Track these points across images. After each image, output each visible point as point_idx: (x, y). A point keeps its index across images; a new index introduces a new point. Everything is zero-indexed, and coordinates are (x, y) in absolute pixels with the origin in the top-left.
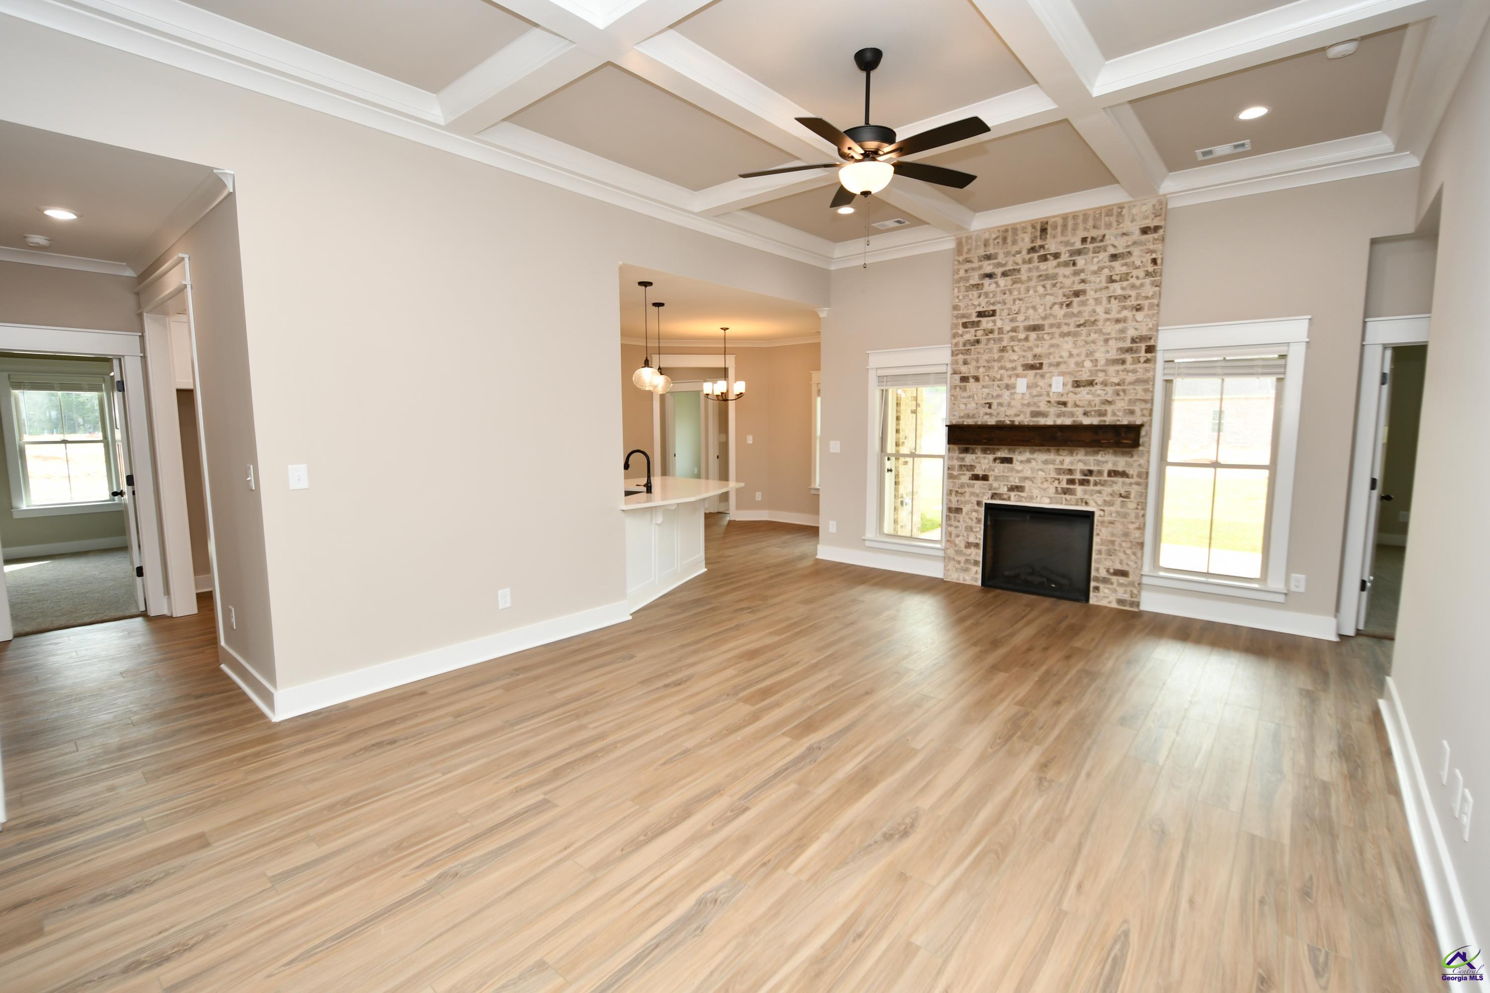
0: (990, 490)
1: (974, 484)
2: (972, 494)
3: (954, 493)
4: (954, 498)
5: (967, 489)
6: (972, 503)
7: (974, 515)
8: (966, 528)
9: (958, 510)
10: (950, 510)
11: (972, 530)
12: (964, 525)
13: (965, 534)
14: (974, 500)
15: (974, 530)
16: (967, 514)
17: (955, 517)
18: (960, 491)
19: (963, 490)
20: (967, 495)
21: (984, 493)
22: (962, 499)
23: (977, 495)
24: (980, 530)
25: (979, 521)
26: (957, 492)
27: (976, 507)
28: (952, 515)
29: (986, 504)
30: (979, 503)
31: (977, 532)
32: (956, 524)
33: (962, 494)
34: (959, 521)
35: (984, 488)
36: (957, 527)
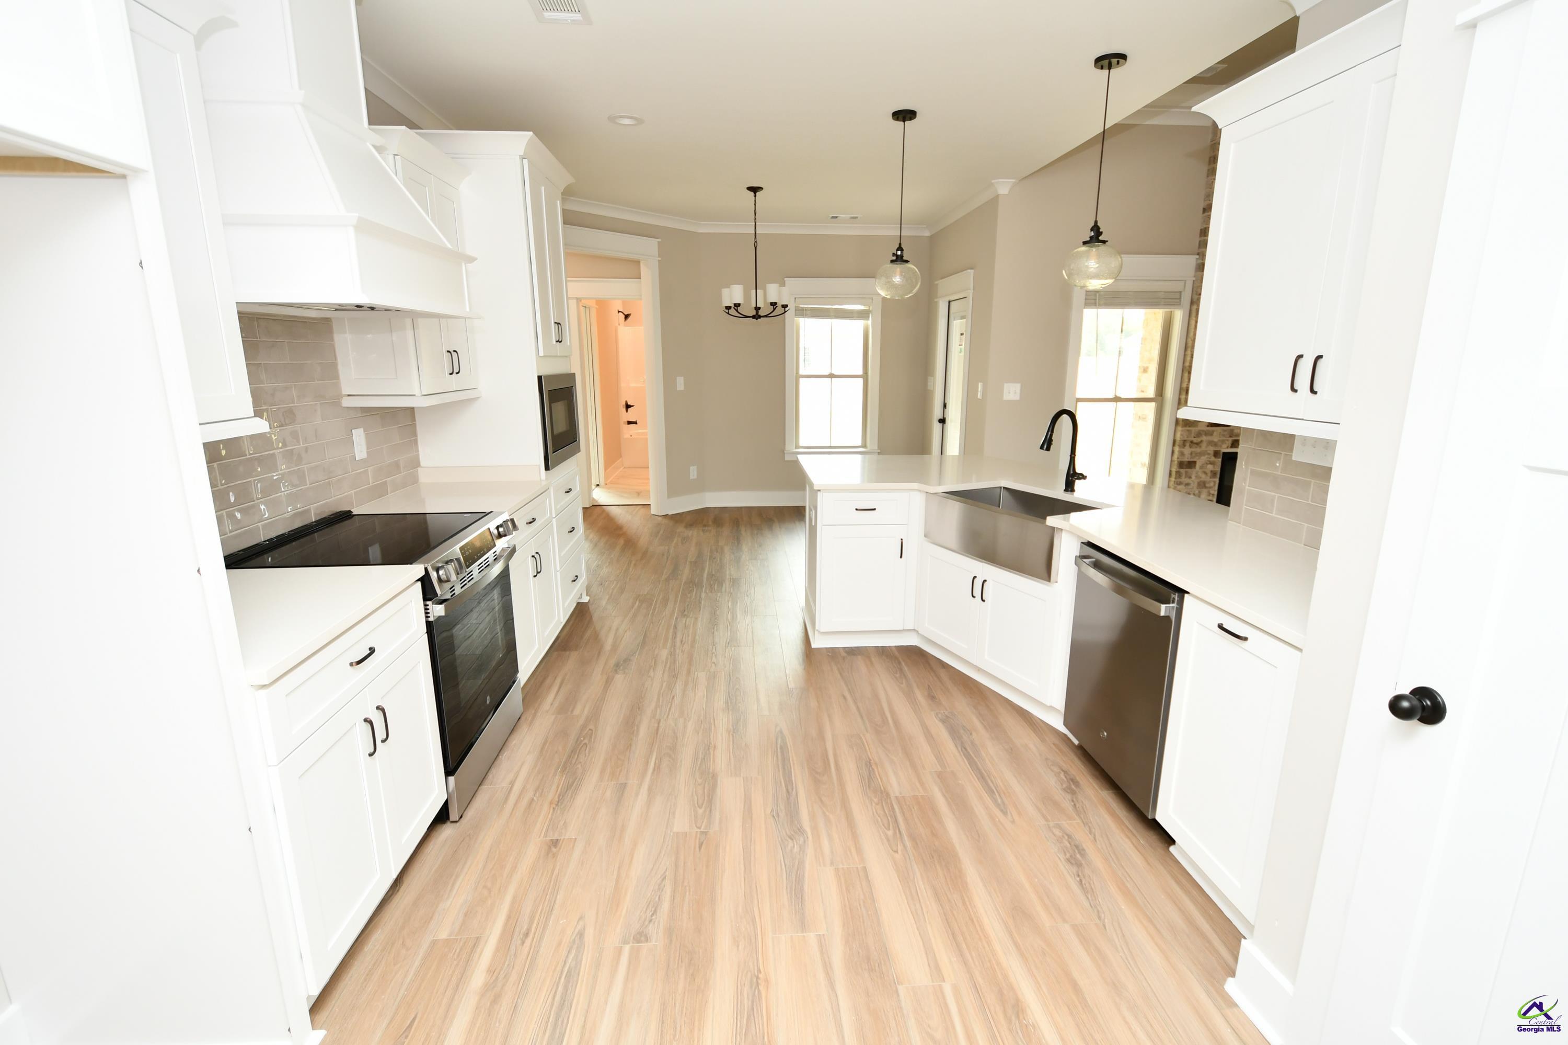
0: (1231, 437)
1: (1213, 431)
2: (1211, 443)
3: (1188, 444)
4: (1187, 450)
5: (1204, 438)
6: (1209, 454)
7: (1210, 467)
8: (1199, 484)
9: (1191, 464)
10: (1181, 465)
11: (1205, 487)
12: (1196, 481)
13: (1197, 492)
14: (1211, 449)
15: (1207, 485)
16: (1201, 468)
17: (1186, 472)
18: (1195, 440)
19: (1199, 440)
20: (1204, 445)
21: (1223, 441)
22: (1198, 450)
23: (1215, 444)
24: (1214, 485)
25: (1214, 474)
26: (1192, 442)
27: (1213, 459)
28: (1183, 471)
29: (1224, 453)
30: (1216, 454)
31: (1210, 487)
32: (1187, 480)
33: (1197, 444)
34: (1190, 477)
35: (1224, 435)
36: (1187, 484)
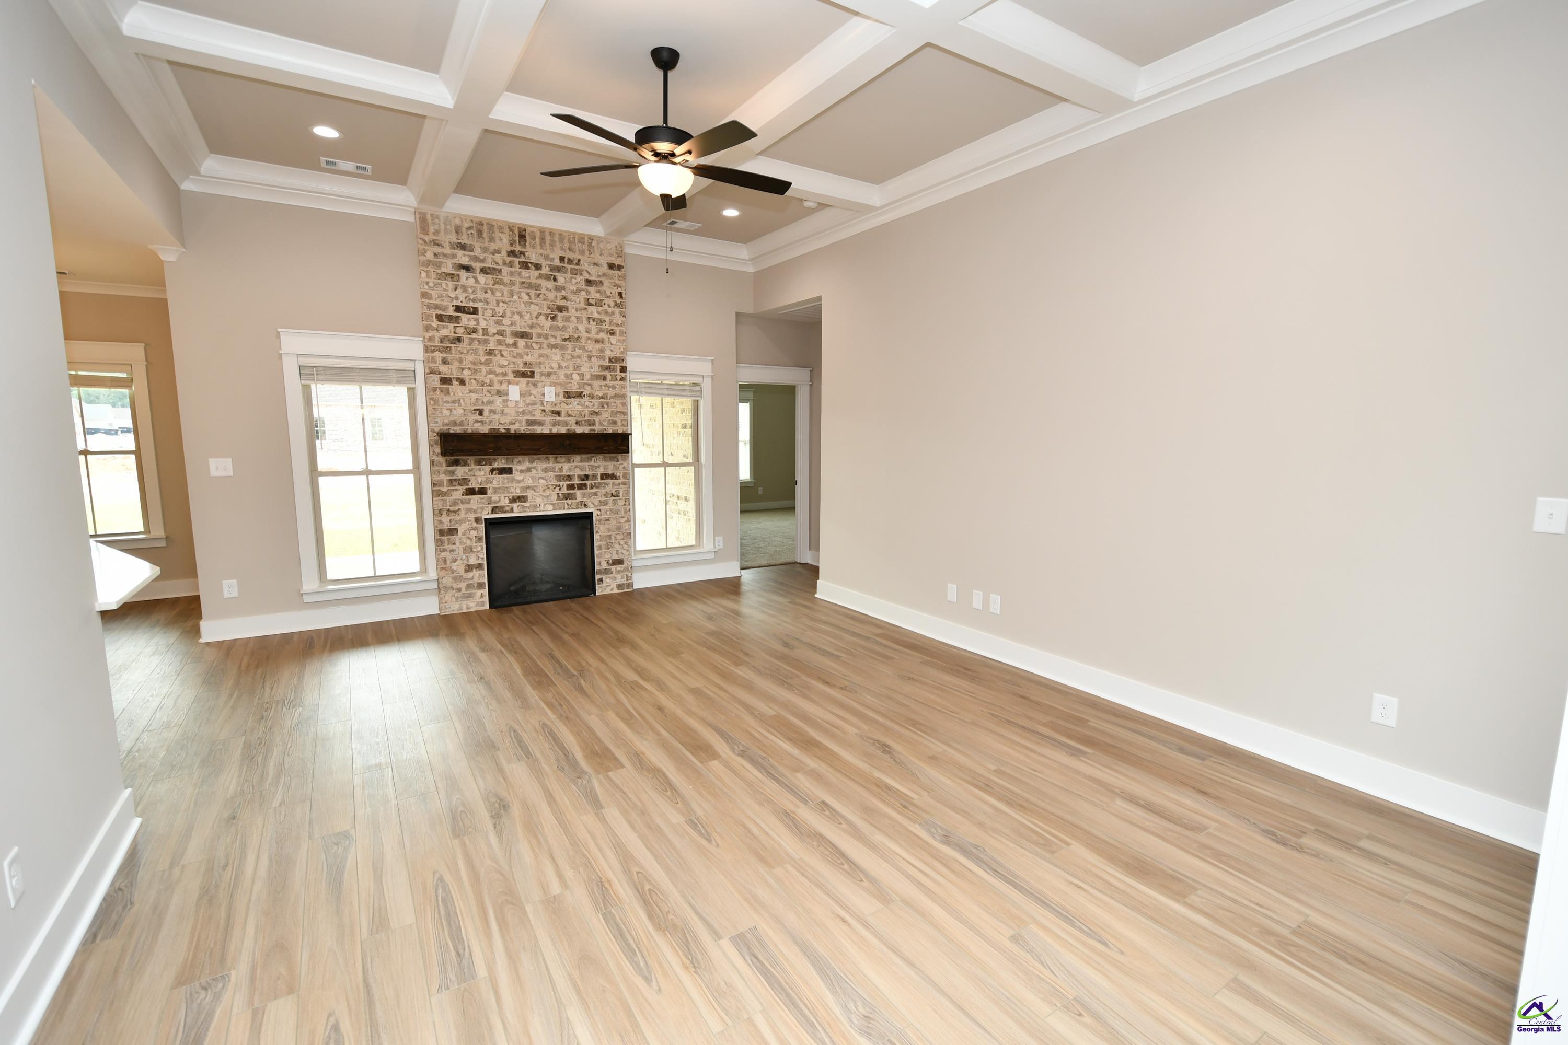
0: (489, 504)
1: (470, 500)
2: (468, 510)
3: (444, 513)
4: (445, 519)
5: (461, 506)
6: (469, 521)
7: (474, 533)
8: (465, 550)
9: (453, 532)
10: (441, 532)
11: (472, 551)
12: (461, 547)
13: (464, 557)
14: (472, 517)
15: (474, 550)
16: (464, 534)
17: (449, 540)
18: (452, 509)
19: (457, 508)
20: (462, 513)
21: (482, 509)
22: (457, 518)
23: (475, 512)
24: (482, 549)
25: (479, 539)
26: (448, 510)
27: (475, 525)
28: (445, 538)
29: (485, 519)
30: (477, 520)
31: (478, 552)
32: (451, 547)
33: (455, 512)
34: (454, 544)
35: (482, 503)
36: (452, 551)
